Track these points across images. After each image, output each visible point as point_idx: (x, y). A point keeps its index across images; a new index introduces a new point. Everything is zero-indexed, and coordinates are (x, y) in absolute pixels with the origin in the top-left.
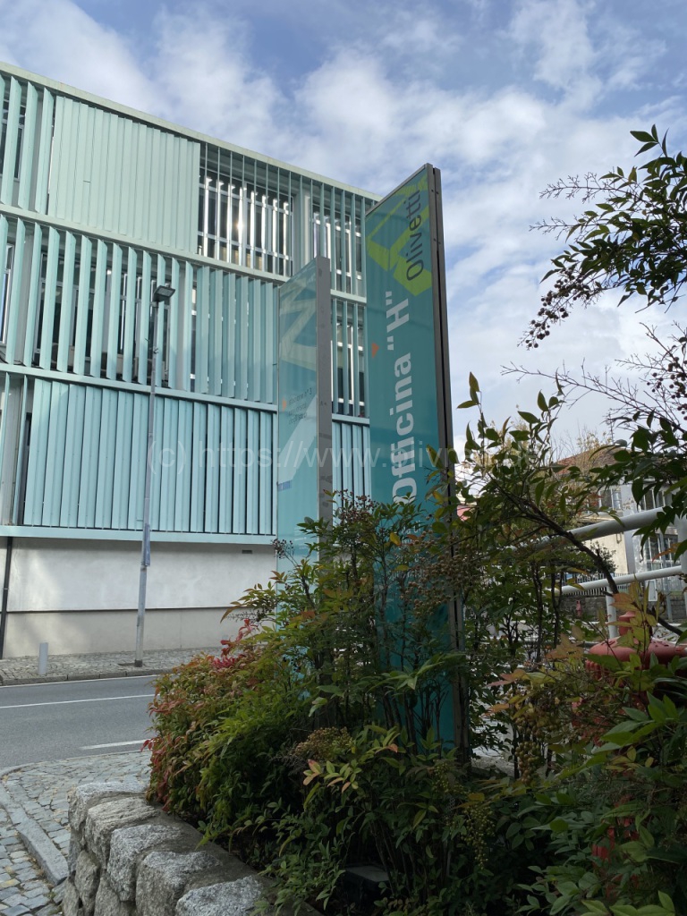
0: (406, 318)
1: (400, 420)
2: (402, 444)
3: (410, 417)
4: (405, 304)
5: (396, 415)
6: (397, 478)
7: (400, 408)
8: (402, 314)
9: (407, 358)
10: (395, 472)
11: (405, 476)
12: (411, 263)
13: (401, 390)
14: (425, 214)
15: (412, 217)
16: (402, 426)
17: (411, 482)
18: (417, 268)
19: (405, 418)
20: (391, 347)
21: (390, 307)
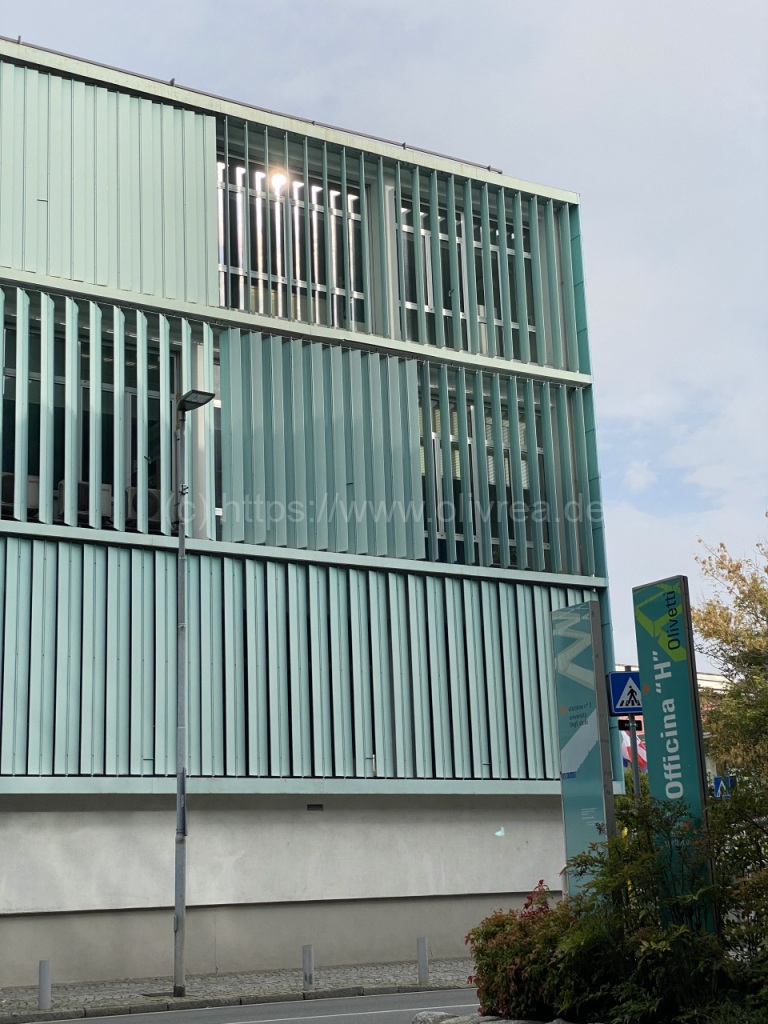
0: (669, 674)
1: (669, 742)
2: (670, 758)
3: (675, 741)
4: (668, 664)
5: (666, 739)
6: (668, 781)
7: (668, 734)
8: (666, 670)
9: (671, 701)
10: (667, 776)
11: (674, 780)
12: (670, 638)
13: (668, 722)
14: (679, 609)
15: (671, 607)
16: (670, 746)
17: (679, 784)
18: (675, 644)
19: (672, 741)
20: (659, 691)
21: (657, 663)
